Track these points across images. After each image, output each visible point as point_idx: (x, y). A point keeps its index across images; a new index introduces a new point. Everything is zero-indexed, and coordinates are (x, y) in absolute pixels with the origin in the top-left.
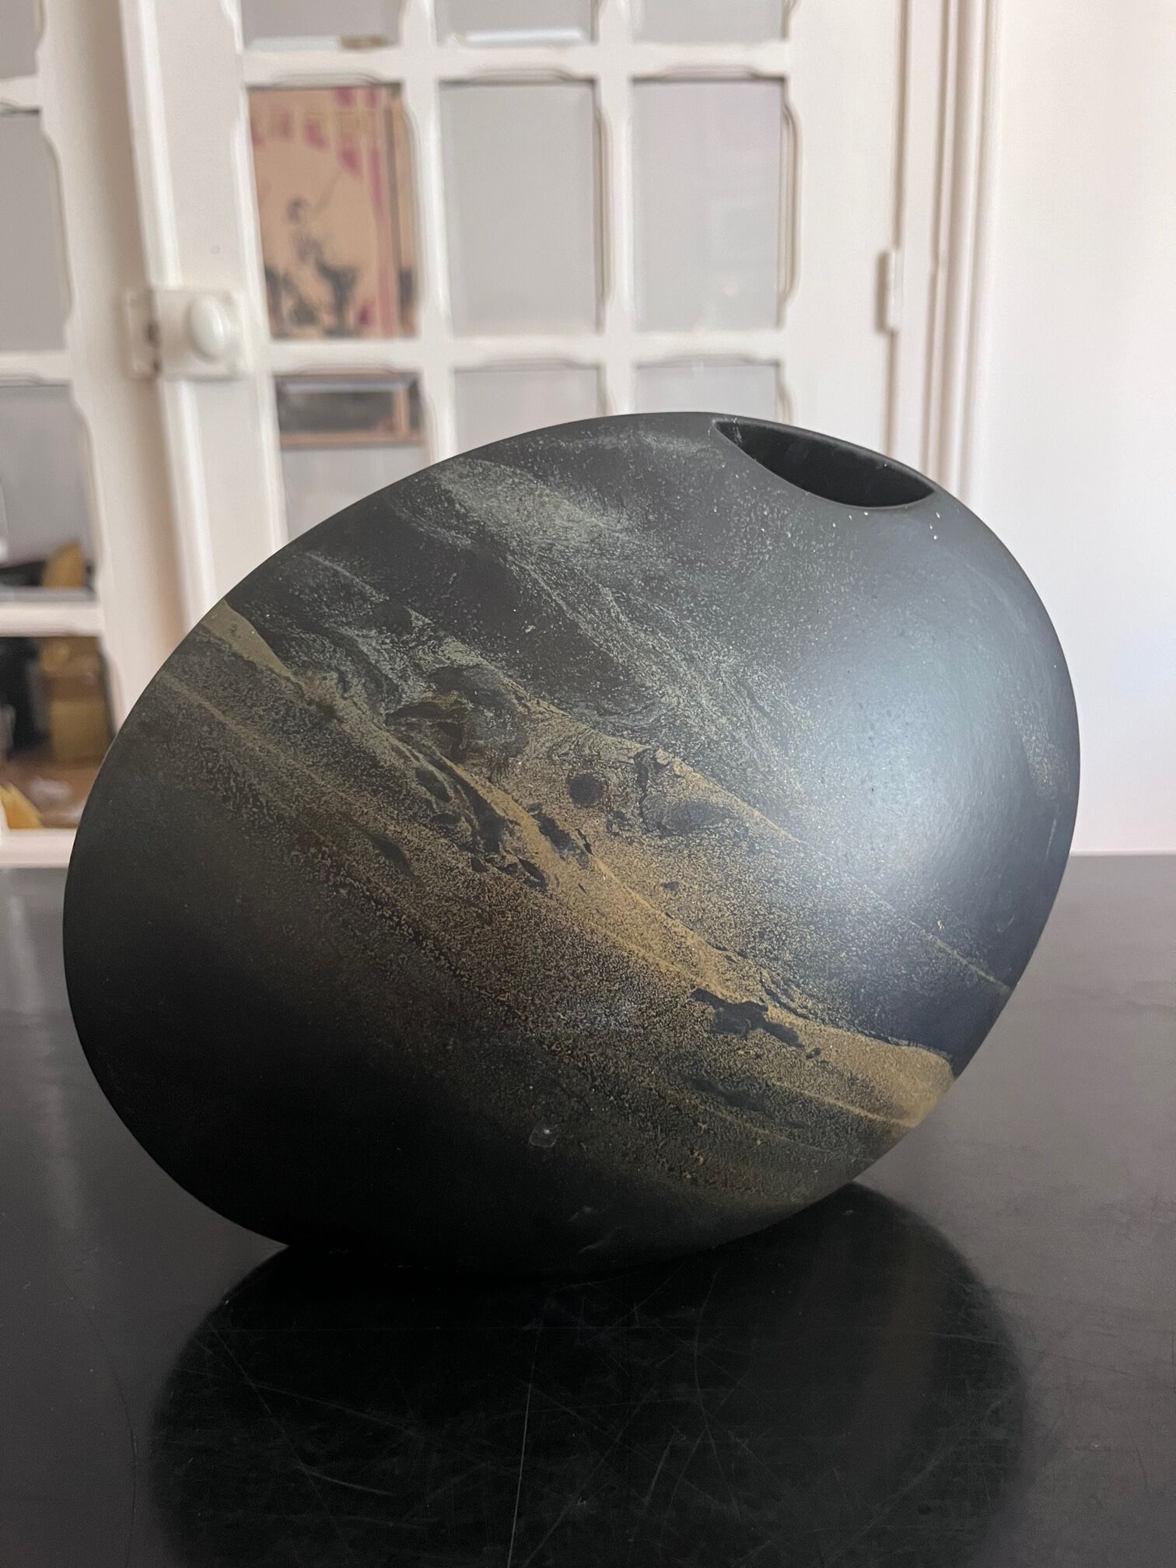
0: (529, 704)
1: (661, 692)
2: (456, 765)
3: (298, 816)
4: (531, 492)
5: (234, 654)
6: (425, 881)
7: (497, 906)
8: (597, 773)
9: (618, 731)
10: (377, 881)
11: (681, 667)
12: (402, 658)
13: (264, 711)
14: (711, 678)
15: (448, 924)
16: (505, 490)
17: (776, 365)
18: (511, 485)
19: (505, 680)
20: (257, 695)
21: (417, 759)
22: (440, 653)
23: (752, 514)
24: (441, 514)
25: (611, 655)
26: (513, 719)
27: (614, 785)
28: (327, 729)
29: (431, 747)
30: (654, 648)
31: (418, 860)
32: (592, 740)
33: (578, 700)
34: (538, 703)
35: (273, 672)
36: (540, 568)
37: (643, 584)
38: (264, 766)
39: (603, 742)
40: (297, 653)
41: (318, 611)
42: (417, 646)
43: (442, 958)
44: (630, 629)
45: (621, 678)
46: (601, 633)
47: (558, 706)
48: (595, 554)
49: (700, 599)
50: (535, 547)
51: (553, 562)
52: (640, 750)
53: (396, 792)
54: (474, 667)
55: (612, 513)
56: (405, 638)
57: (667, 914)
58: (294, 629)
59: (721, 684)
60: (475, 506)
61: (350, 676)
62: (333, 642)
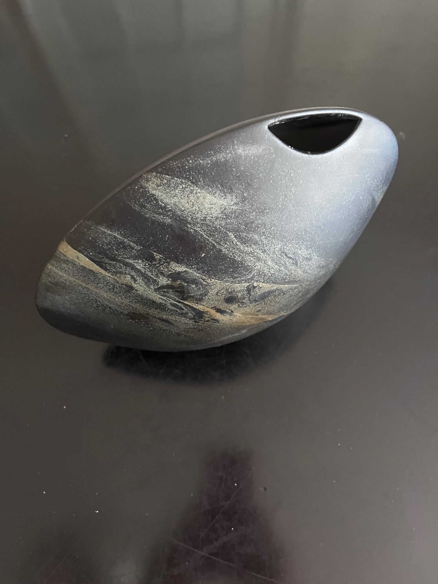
0: (207, 281)
1: (254, 266)
2: (184, 301)
3: (128, 313)
4: (192, 192)
5: (82, 266)
6: (179, 326)
7: (204, 328)
8: (234, 295)
9: (240, 282)
10: (162, 326)
11: (261, 255)
12: (155, 271)
13: (103, 285)
14: (272, 255)
15: (188, 332)
16: (179, 192)
19: (196, 274)
20: (98, 280)
21: (170, 301)
22: (170, 268)
23: (287, 178)
24: (154, 207)
25: (235, 258)
26: (202, 286)
27: (240, 296)
28: (132, 293)
29: (174, 297)
30: (251, 251)
31: (176, 322)
32: (231, 287)
33: (225, 276)
34: (211, 280)
35: (102, 274)
36: (203, 229)
37: (245, 227)
38: (110, 301)
39: (235, 286)
40: (110, 268)
41: (113, 253)
42: (160, 266)
43: (188, 337)
44: (242, 247)
45: (240, 265)
46: (231, 252)
47: (218, 280)
48: (224, 218)
49: (267, 226)
50: (199, 220)
51: (207, 226)
52: (248, 285)
53: (164, 309)
54: (184, 272)
55: (229, 197)
56: (154, 263)
57: (257, 316)
58: (105, 259)
59: (275, 255)
60: (168, 202)
61: (136, 277)
62: (124, 265)
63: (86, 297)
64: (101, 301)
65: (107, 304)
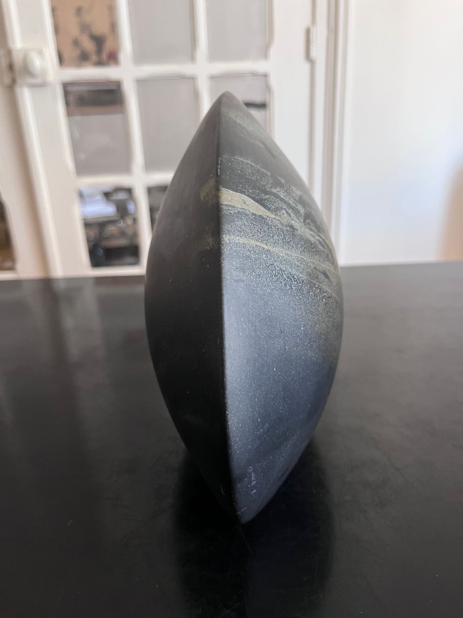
12: (291, 198)
13: (278, 236)
17: (265, 76)
20: (271, 231)
22: (294, 192)
28: (296, 235)
29: (315, 230)
35: (270, 217)
38: (290, 262)
40: (270, 206)
41: (261, 184)
42: (289, 191)
56: (285, 189)
58: (261, 195)
61: (287, 210)
63: (273, 272)
64: (284, 269)
65: (290, 272)
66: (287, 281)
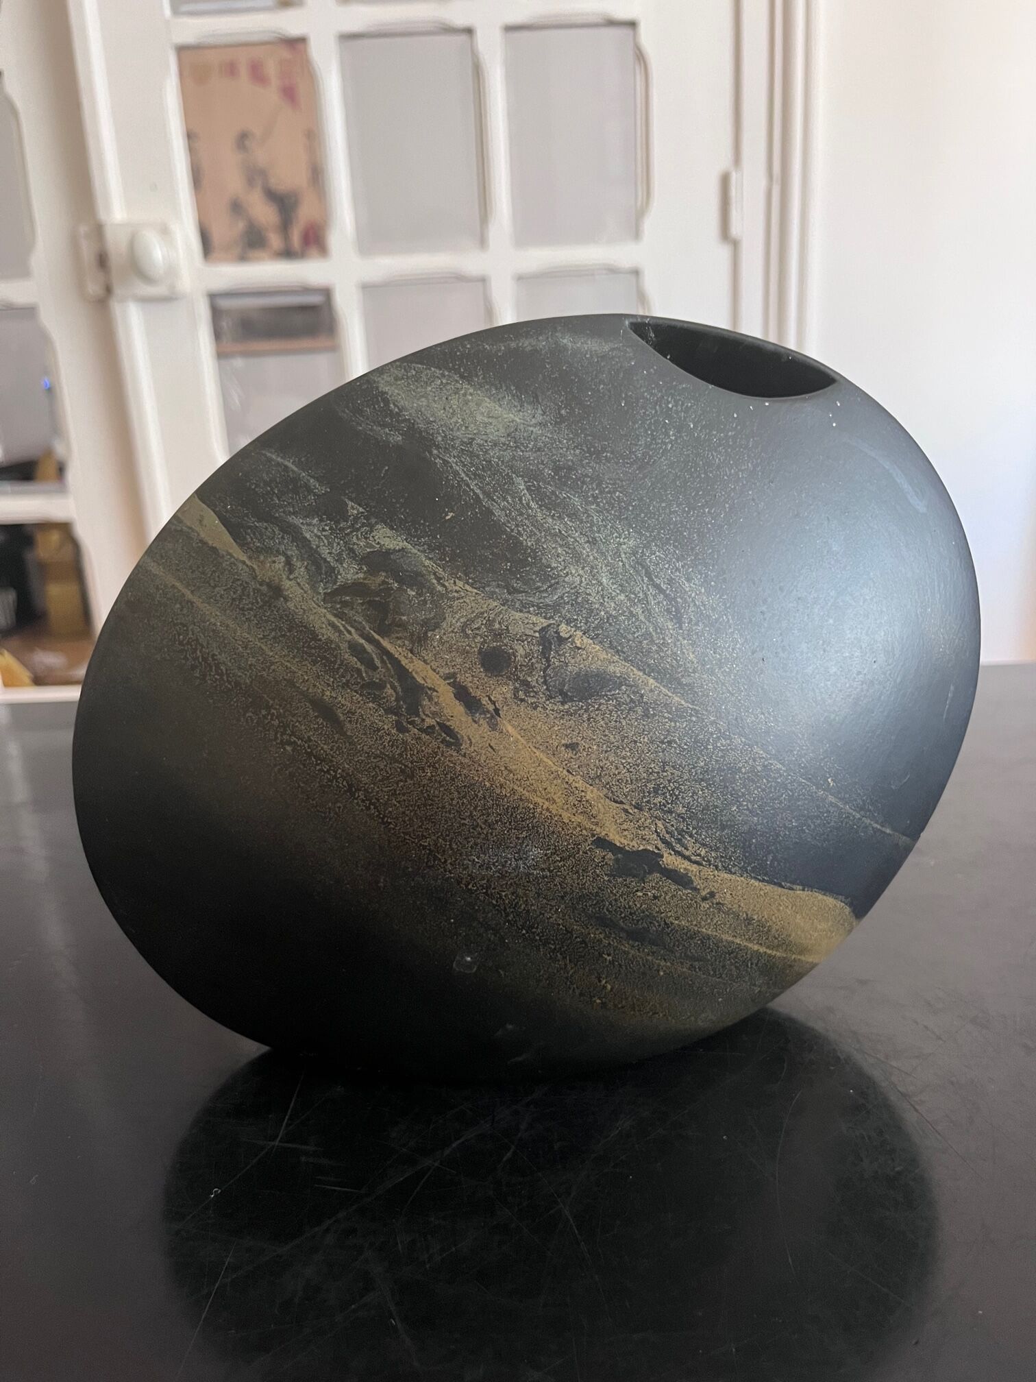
0: (447, 584)
1: (565, 572)
2: (383, 638)
3: (251, 682)
4: (456, 392)
5: (201, 541)
6: (356, 740)
7: (418, 762)
8: (506, 645)
9: (525, 608)
10: (316, 739)
11: (584, 549)
12: (338, 544)
13: (225, 590)
14: (612, 559)
15: (376, 778)
16: (433, 390)
18: (440, 385)
19: (426, 562)
20: (218, 577)
21: (350, 633)
22: (371, 539)
23: (657, 407)
24: (377, 414)
25: (521, 539)
26: (432, 597)
27: (521, 656)
28: (275, 607)
29: (361, 623)
30: (560, 531)
31: (350, 721)
32: (501, 616)
33: (490, 579)
34: (455, 582)
35: (232, 556)
36: (461, 461)
37: (553, 474)
38: (224, 639)
39: (512, 618)
40: (252, 539)
41: (270, 502)
42: (352, 532)
43: (372, 807)
44: (539, 514)
45: (529, 559)
46: (512, 519)
47: (472, 585)
48: (510, 446)
49: (604, 486)
50: (458, 442)
51: (472, 455)
52: (545, 625)
53: (332, 662)
54: (399, 550)
55: (528, 410)
56: (341, 525)
57: (568, 771)
58: (250, 518)
59: (621, 564)
60: (407, 405)
61: (295, 560)
62: (281, 530)
63: (179, 637)
64: (205, 644)
65: (214, 655)
66: (200, 663)
